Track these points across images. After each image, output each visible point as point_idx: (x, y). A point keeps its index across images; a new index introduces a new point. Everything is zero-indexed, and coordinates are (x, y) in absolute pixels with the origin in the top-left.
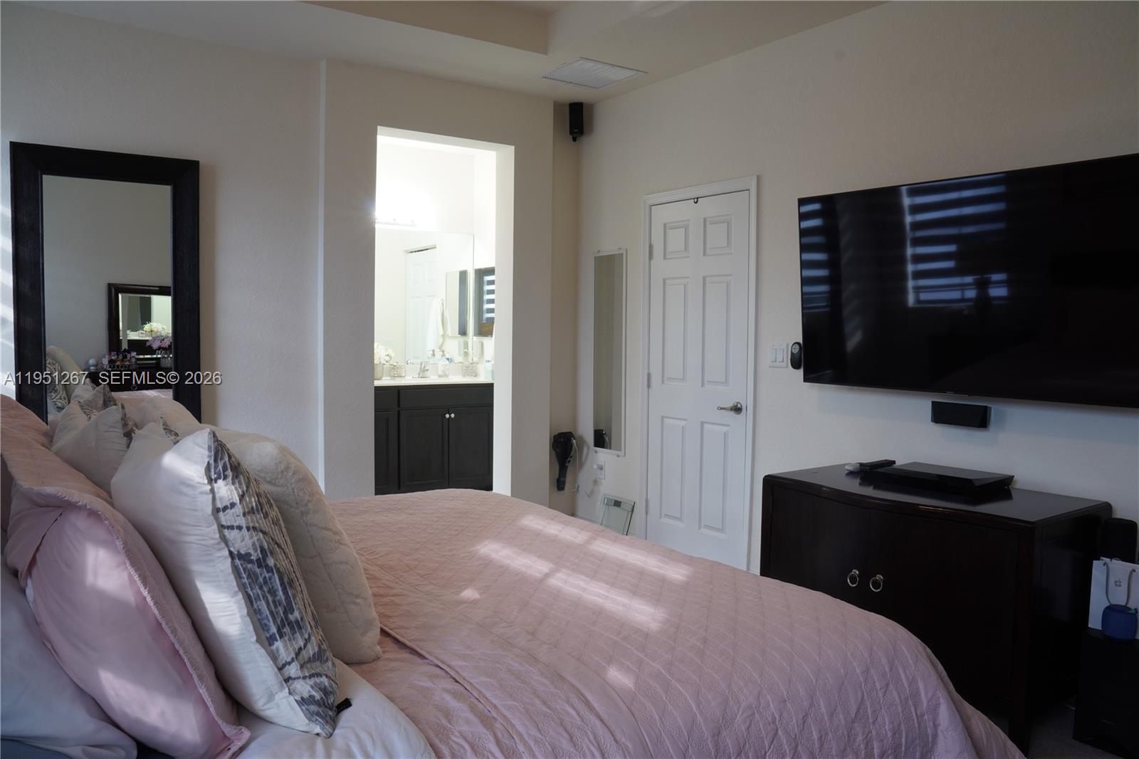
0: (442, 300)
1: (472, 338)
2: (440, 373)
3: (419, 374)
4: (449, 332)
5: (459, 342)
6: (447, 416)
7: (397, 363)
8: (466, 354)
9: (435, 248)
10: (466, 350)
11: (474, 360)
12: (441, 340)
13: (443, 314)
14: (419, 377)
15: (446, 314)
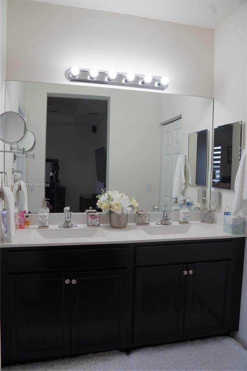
0: (186, 156)
1: (210, 189)
2: (181, 220)
3: (161, 222)
4: (190, 181)
5: (198, 191)
6: (185, 273)
7: (142, 211)
8: (204, 201)
9: (181, 118)
10: (204, 198)
11: (212, 207)
12: (184, 187)
13: (185, 167)
14: (161, 224)
15: (188, 166)
